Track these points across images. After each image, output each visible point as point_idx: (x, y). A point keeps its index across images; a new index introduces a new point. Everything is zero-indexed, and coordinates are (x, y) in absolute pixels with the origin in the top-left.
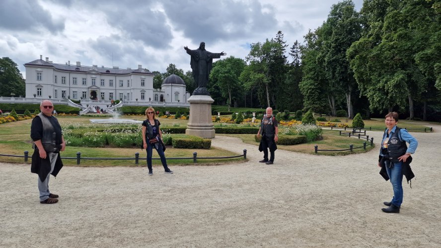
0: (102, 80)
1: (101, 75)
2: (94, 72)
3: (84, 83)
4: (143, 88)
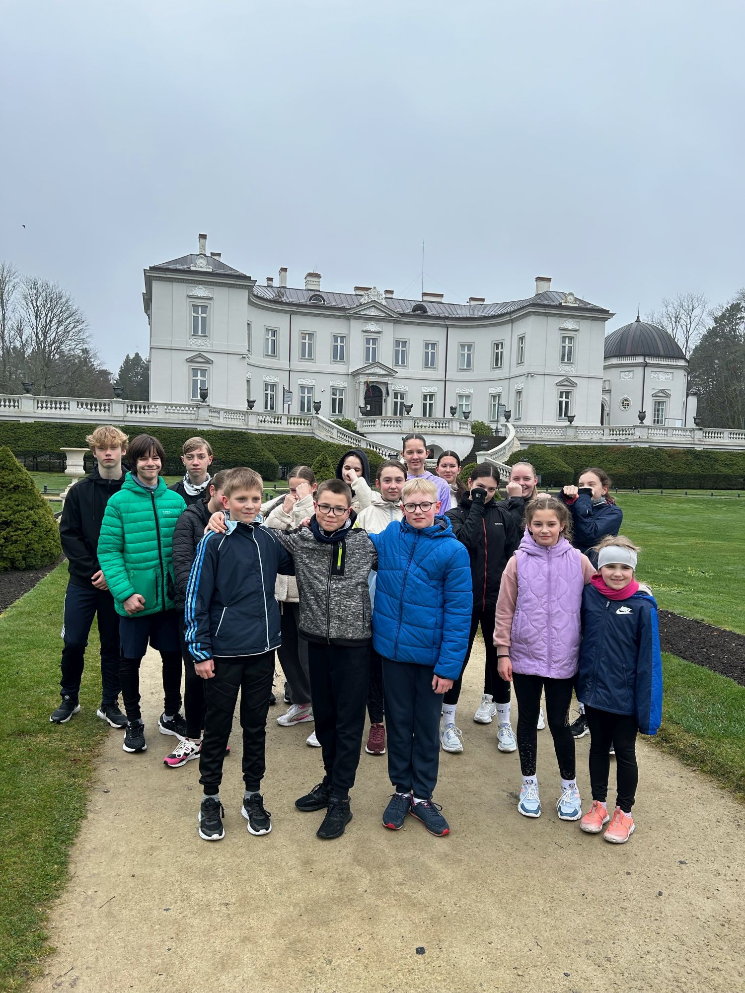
0: (397, 343)
1: (396, 322)
2: (373, 312)
3: (339, 354)
4: (567, 370)
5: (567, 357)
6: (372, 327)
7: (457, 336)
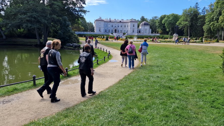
0: (118, 25)
3: (112, 26)
5: (134, 26)
6: (115, 23)
7: (124, 24)
